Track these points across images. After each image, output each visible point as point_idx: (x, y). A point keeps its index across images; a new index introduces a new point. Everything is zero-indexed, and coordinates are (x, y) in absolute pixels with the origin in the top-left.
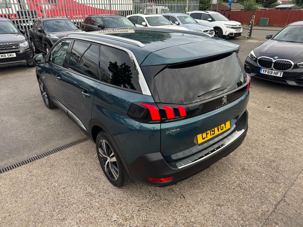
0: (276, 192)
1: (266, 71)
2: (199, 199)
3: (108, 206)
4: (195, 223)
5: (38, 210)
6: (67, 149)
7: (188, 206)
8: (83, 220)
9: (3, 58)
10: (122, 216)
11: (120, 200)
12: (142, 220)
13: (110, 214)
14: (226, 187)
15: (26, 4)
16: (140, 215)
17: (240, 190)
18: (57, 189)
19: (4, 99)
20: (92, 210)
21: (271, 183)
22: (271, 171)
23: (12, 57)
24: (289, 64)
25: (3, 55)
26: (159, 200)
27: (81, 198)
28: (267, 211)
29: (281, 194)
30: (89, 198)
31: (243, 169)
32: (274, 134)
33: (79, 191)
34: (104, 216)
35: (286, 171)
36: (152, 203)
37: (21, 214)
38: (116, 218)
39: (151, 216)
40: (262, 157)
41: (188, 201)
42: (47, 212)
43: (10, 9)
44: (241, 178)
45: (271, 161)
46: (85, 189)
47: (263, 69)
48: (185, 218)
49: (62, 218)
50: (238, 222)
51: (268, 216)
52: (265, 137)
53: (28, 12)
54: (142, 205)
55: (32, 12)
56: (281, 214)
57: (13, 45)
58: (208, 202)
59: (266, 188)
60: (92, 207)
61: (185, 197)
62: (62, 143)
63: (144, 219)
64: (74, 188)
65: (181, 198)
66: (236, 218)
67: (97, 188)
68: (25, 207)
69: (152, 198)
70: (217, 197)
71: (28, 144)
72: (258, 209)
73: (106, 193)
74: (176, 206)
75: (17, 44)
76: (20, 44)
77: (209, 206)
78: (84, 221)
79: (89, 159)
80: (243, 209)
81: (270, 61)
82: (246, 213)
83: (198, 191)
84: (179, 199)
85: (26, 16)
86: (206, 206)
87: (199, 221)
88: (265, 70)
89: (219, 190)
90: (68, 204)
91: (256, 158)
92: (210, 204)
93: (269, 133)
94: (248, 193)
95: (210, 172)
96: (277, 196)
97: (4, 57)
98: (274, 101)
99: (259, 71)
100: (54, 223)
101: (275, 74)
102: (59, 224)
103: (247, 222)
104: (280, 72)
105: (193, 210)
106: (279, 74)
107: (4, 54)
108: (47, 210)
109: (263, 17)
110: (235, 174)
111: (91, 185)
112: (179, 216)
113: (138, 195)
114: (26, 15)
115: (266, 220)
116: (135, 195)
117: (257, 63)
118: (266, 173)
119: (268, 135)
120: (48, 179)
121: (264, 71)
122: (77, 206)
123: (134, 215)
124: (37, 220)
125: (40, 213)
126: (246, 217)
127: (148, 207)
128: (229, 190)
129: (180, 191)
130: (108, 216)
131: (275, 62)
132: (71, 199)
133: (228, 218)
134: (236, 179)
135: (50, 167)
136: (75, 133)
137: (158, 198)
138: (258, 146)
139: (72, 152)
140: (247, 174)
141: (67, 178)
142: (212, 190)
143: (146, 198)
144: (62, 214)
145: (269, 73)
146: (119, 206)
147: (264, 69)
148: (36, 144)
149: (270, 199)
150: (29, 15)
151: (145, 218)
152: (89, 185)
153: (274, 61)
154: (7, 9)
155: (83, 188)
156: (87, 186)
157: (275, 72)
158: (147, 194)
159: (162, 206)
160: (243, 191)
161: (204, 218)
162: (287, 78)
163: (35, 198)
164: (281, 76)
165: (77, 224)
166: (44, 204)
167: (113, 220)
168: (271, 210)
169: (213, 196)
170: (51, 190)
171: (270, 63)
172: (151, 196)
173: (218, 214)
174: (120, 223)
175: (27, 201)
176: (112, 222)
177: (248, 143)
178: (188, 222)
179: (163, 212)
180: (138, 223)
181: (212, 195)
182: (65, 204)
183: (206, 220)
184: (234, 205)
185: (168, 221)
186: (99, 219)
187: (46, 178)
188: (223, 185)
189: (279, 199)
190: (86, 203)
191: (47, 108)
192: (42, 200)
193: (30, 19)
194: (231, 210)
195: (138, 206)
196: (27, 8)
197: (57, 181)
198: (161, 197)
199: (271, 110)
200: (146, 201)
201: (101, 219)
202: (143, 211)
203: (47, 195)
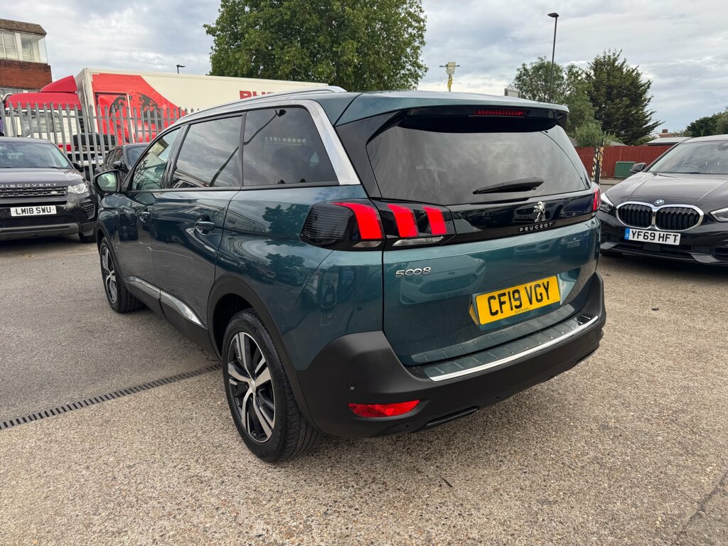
0: (698, 473)
1: (638, 235)
2: (490, 489)
3: (243, 504)
4: (481, 542)
5: (51, 512)
6: (149, 390)
7: (462, 505)
8: (171, 533)
9: (27, 215)
10: (280, 527)
11: (278, 491)
12: (335, 535)
13: (246, 521)
14: (562, 463)
15: (95, 118)
16: (327, 524)
17: (601, 471)
18: (111, 470)
19: (14, 295)
20: (198, 512)
21: (681, 455)
22: (679, 432)
23: (46, 213)
24: (692, 214)
25: (26, 208)
26: (381, 492)
27: (172, 486)
28: (680, 516)
29: (711, 478)
30: (194, 488)
31: (605, 427)
32: (675, 359)
33: (168, 473)
34: (231, 526)
35: (719, 431)
36: (362, 498)
37: (5, 521)
38: (264, 530)
39: (359, 526)
40: (652, 403)
41: (460, 494)
42: (77, 515)
43: (59, 135)
44: (600, 446)
45: (675, 412)
46: (186, 468)
47: (631, 230)
48: (454, 530)
49: (115, 530)
50: (602, 538)
51: (684, 527)
52: (652, 364)
53: (98, 137)
54: (336, 501)
55: (106, 137)
56: (719, 520)
57: (54, 189)
58: (516, 496)
59: (670, 466)
60: (200, 506)
61: (453, 484)
62: (138, 380)
63: (338, 531)
64: (155, 465)
65: (440, 486)
66: (595, 530)
67: (219, 467)
68: (19, 507)
69: (363, 487)
70: (538, 484)
71: (53, 379)
72: (654, 511)
73: (239, 476)
74: (427, 505)
75: (62, 188)
76: (70, 187)
77: (518, 503)
78: (173, 536)
79: (203, 409)
80: (612, 510)
81: (646, 211)
82: (622, 520)
83: (486, 472)
84: (435, 490)
85: (92, 146)
86: (511, 503)
87: (492, 536)
88: (637, 230)
89: (544, 470)
90: (135, 500)
91: (636, 405)
92: (519, 499)
93: (664, 358)
94: (623, 475)
95: (517, 433)
96: (701, 482)
97: (29, 214)
98: (667, 299)
99: (624, 235)
100: (92, 541)
101: (661, 239)
102: (103, 543)
103: (626, 539)
104: (672, 234)
105: (473, 511)
106: (672, 238)
107: (28, 208)
108: (77, 512)
109: (622, 160)
110: (583, 437)
111: (201, 461)
112: (437, 526)
113: (325, 480)
114: (91, 143)
115: (679, 536)
116: (317, 480)
117: (615, 217)
118: (666, 435)
119: (662, 361)
120: (90, 449)
121: (634, 234)
122: (159, 503)
123: (313, 523)
124: (46, 534)
125: (58, 519)
126: (622, 528)
127: (350, 507)
128: (570, 471)
129: (438, 473)
130: (240, 525)
131: (658, 212)
132: (146, 490)
133: (571, 529)
134: (586, 448)
135: (102, 425)
136: (174, 359)
137: (379, 488)
138: (637, 381)
139: (160, 396)
140: (615, 436)
141: (142, 447)
142: (525, 471)
143: (348, 487)
144: (116, 521)
145: (646, 237)
146: (272, 503)
147: (634, 230)
148: (74, 380)
149: (682, 488)
150: (99, 144)
151: (341, 529)
152: (197, 461)
153: (655, 210)
154: (52, 134)
155: (179, 467)
156: (192, 463)
157: (662, 235)
158: (349, 479)
159: (390, 504)
160: (607, 471)
161: (504, 530)
162: (691, 246)
163: (49, 487)
164: (677, 243)
165: (153, 543)
166: (71, 500)
167: (254, 533)
168: (690, 512)
169: (528, 483)
170: (96, 471)
171: (647, 215)
172: (361, 484)
173: (544, 520)
174: (272, 540)
175: (28, 493)
176: (250, 538)
177: (612, 377)
178: (461, 540)
179: (391, 516)
180: (322, 541)
181: (525, 480)
182: (127, 498)
183: (513, 535)
184: (587, 503)
185: (407, 537)
186: (215, 532)
187: (88, 447)
188: (553, 459)
189: (709, 489)
190: (184, 496)
191: (112, 311)
192: (67, 492)
193: (99, 152)
194: (580, 512)
195: (324, 505)
196: (96, 130)
197: (115, 452)
198: (386, 486)
199: (662, 315)
200: (346, 493)
201: (220, 533)
202: (337, 514)
203: (82, 480)
